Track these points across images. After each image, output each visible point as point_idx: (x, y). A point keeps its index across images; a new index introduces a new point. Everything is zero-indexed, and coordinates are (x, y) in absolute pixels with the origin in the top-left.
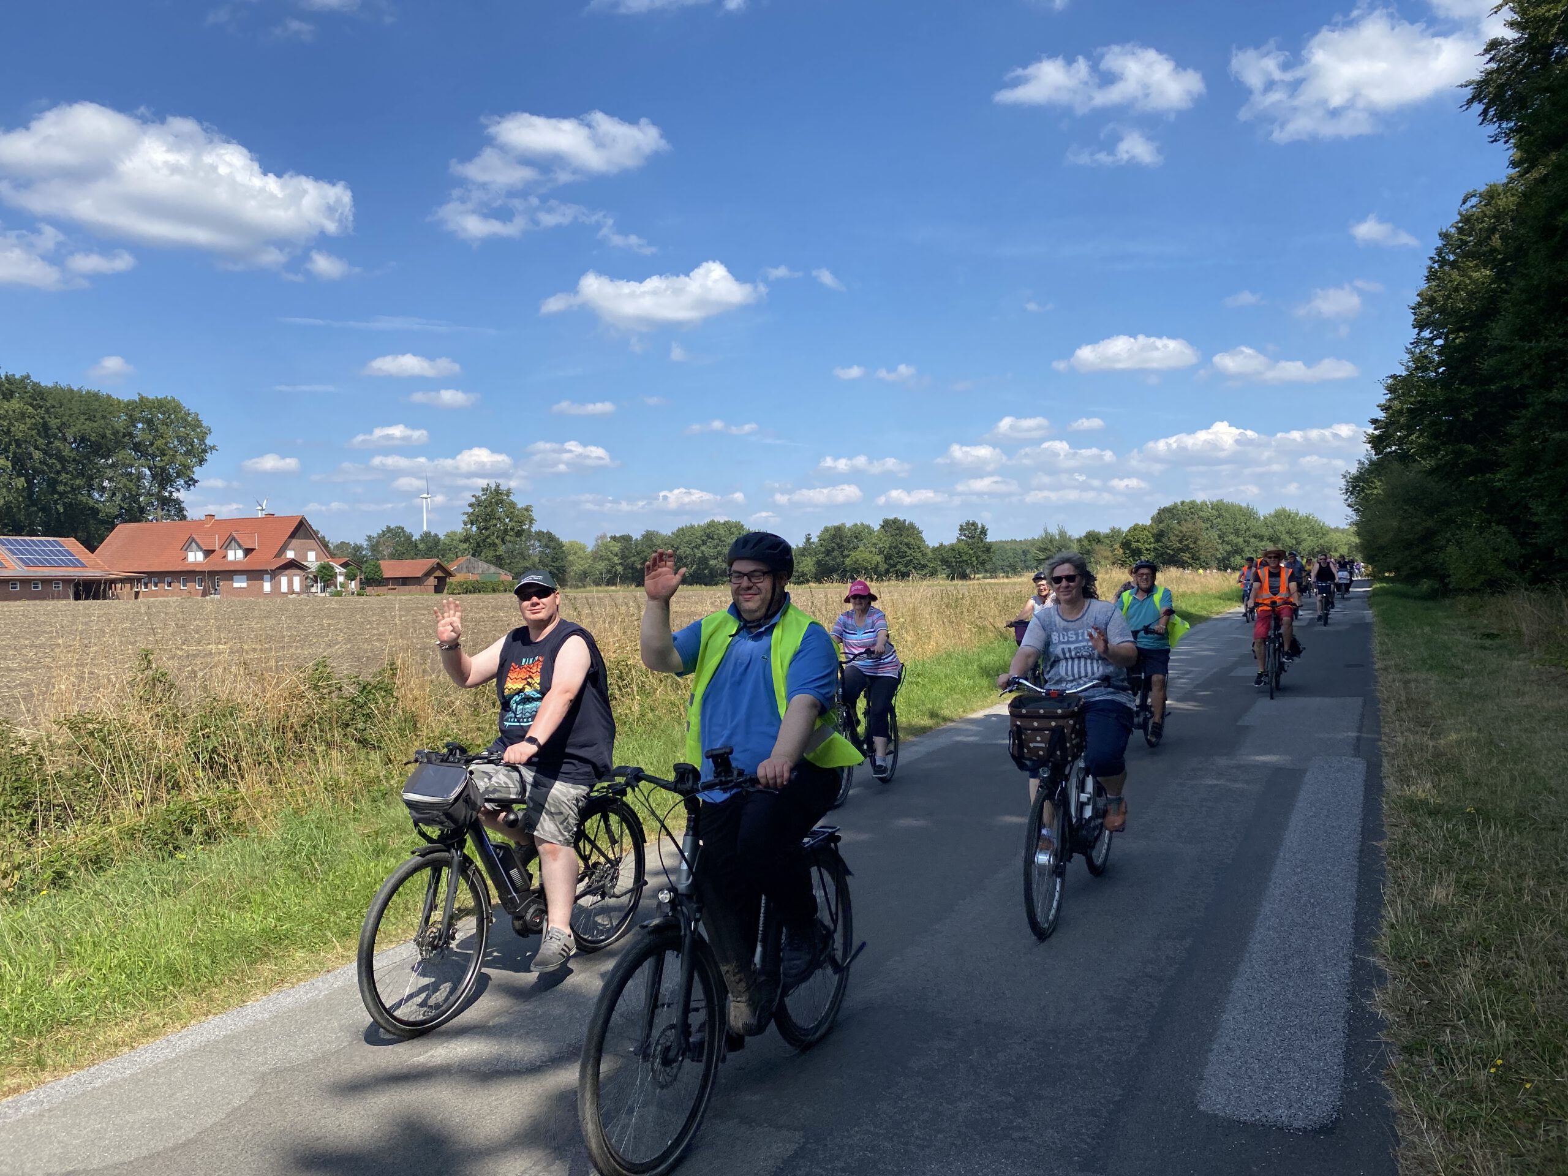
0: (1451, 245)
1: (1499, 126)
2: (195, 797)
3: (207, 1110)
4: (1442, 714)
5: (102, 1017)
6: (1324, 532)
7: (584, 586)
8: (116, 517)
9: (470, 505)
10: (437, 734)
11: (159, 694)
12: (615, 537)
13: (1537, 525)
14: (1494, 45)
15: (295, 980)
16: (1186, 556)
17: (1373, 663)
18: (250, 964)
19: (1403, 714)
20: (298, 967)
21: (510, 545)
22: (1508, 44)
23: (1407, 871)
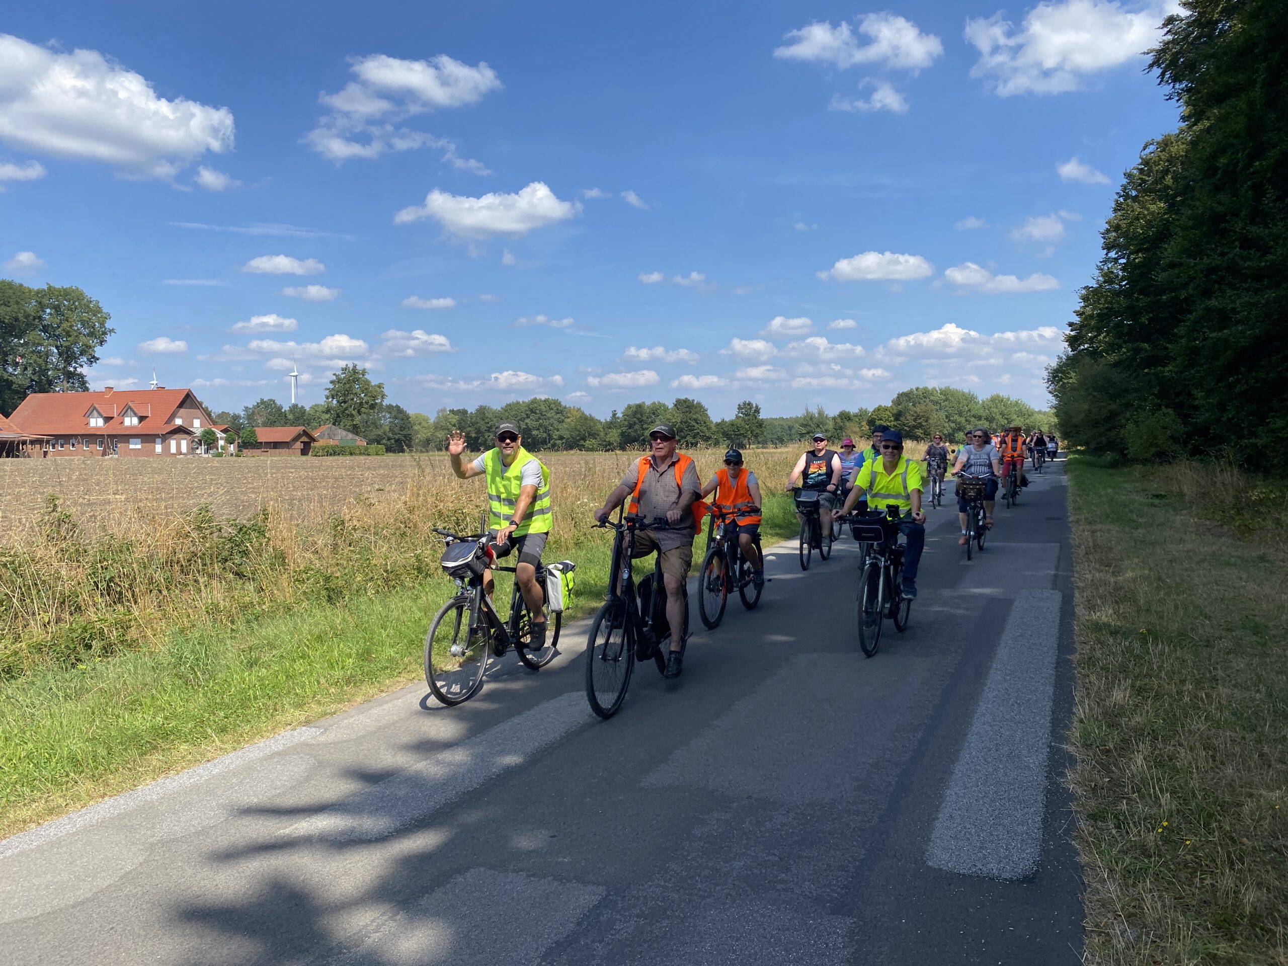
0: (1134, 183)
1: (1173, 87)
2: (94, 618)
3: (103, 874)
4: (1121, 556)
5: (13, 799)
6: (1031, 414)
7: (427, 451)
8: (28, 388)
9: (332, 382)
10: (302, 568)
11: (63, 533)
12: (453, 410)
13: (1196, 408)
14: (1171, 20)
15: (179, 768)
16: (919, 432)
17: (1068, 517)
18: (141, 755)
19: (1091, 557)
20: (183, 758)
21: (365, 416)
22: (1182, 20)
23: (1093, 678)
